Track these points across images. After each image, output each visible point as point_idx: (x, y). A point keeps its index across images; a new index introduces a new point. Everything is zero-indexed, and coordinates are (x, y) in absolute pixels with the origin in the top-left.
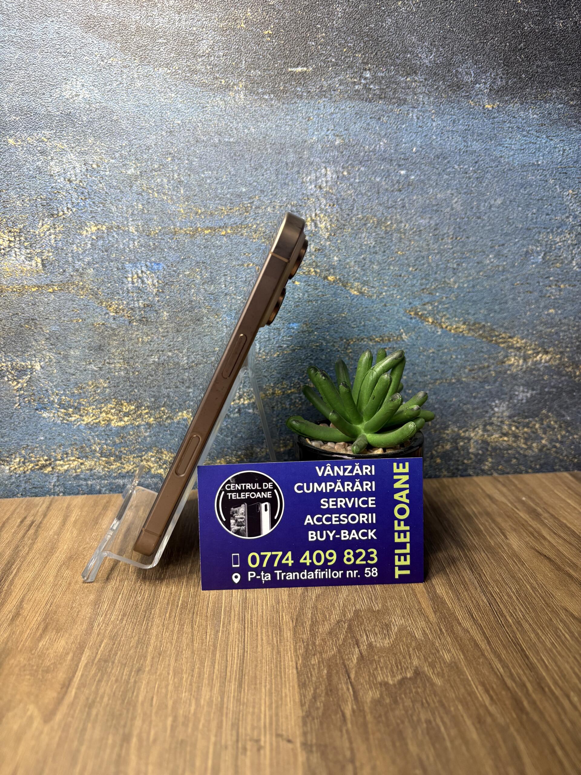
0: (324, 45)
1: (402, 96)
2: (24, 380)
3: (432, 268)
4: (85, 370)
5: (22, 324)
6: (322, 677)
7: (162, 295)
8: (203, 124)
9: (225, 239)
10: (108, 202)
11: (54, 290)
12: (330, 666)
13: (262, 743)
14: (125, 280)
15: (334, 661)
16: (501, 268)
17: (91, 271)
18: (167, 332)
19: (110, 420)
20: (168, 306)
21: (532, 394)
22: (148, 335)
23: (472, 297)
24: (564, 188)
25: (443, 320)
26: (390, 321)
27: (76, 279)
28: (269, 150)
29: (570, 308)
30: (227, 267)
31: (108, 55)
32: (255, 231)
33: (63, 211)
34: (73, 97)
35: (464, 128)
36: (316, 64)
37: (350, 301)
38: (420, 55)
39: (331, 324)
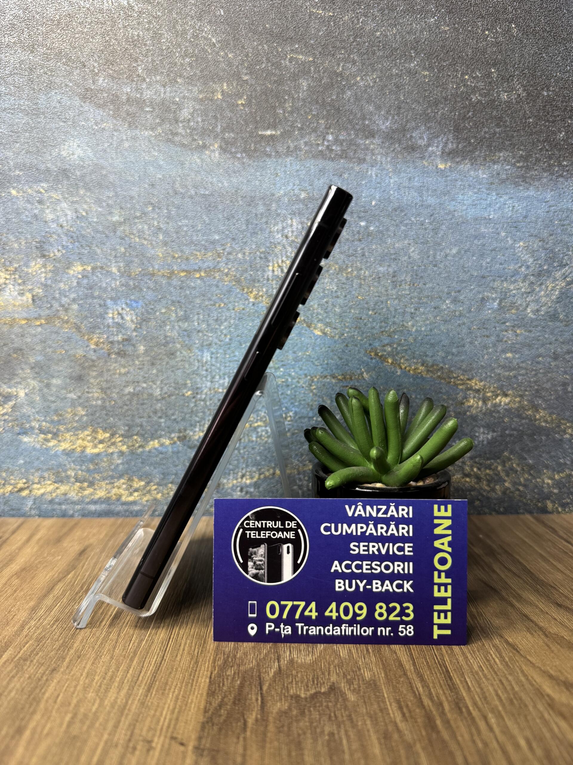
0: (291, 113)
1: (362, 156)
2: (10, 406)
3: (391, 312)
4: (66, 398)
5: (12, 354)
6: (233, 687)
7: (140, 330)
8: (181, 179)
9: (199, 281)
10: (94, 245)
11: (41, 324)
12: (244, 677)
13: (154, 745)
14: (106, 315)
15: (250, 673)
16: (457, 313)
17: (75, 307)
18: (143, 364)
19: (85, 447)
20: (145, 340)
21: (492, 436)
22: (124, 367)
23: (430, 340)
24: (515, 241)
25: (402, 361)
26: (351, 361)
27: (62, 314)
28: (241, 202)
29: (527, 352)
30: (200, 307)
31: (102, 121)
32: (227, 275)
33: (54, 253)
34: (69, 156)
35: (419, 184)
36: (284, 128)
37: (313, 341)
38: (377, 122)
39: (296, 362)
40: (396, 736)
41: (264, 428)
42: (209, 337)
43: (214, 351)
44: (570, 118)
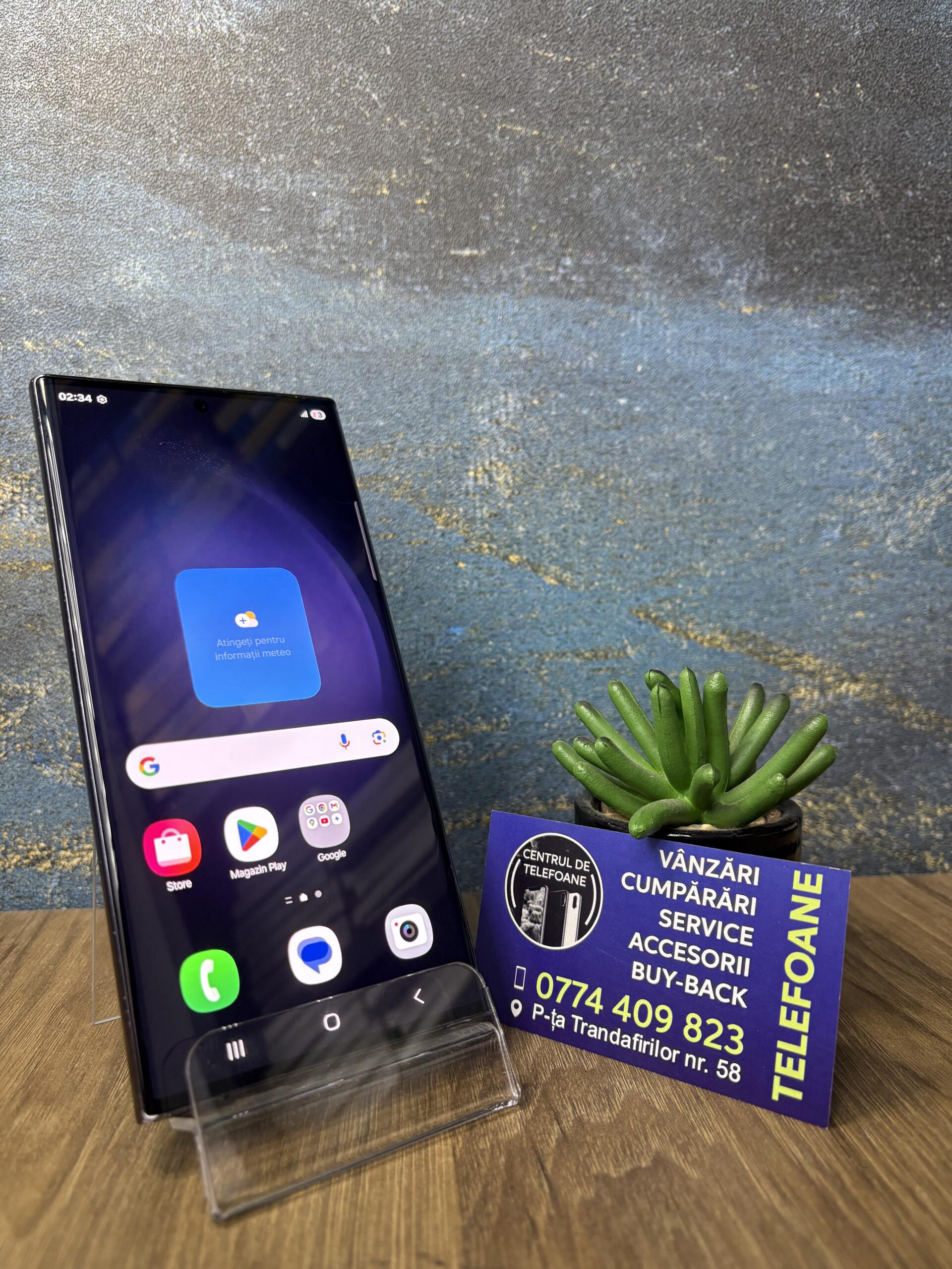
0: (504, 220)
1: (619, 292)
2: (18, 714)
3: (670, 544)
5: (22, 623)
6: (497, 1168)
8: (322, 326)
12: (510, 1152)
15: (517, 1144)
16: (777, 547)
23: (734, 591)
24: (865, 430)
25: (690, 626)
26: (607, 626)
28: (421, 366)
29: (887, 610)
31: (185, 226)
32: (398, 485)
34: (128, 284)
35: (713, 339)
36: (492, 245)
37: (543, 595)
38: (643, 238)
39: (514, 629)
41: (461, 743)
44: (949, 232)
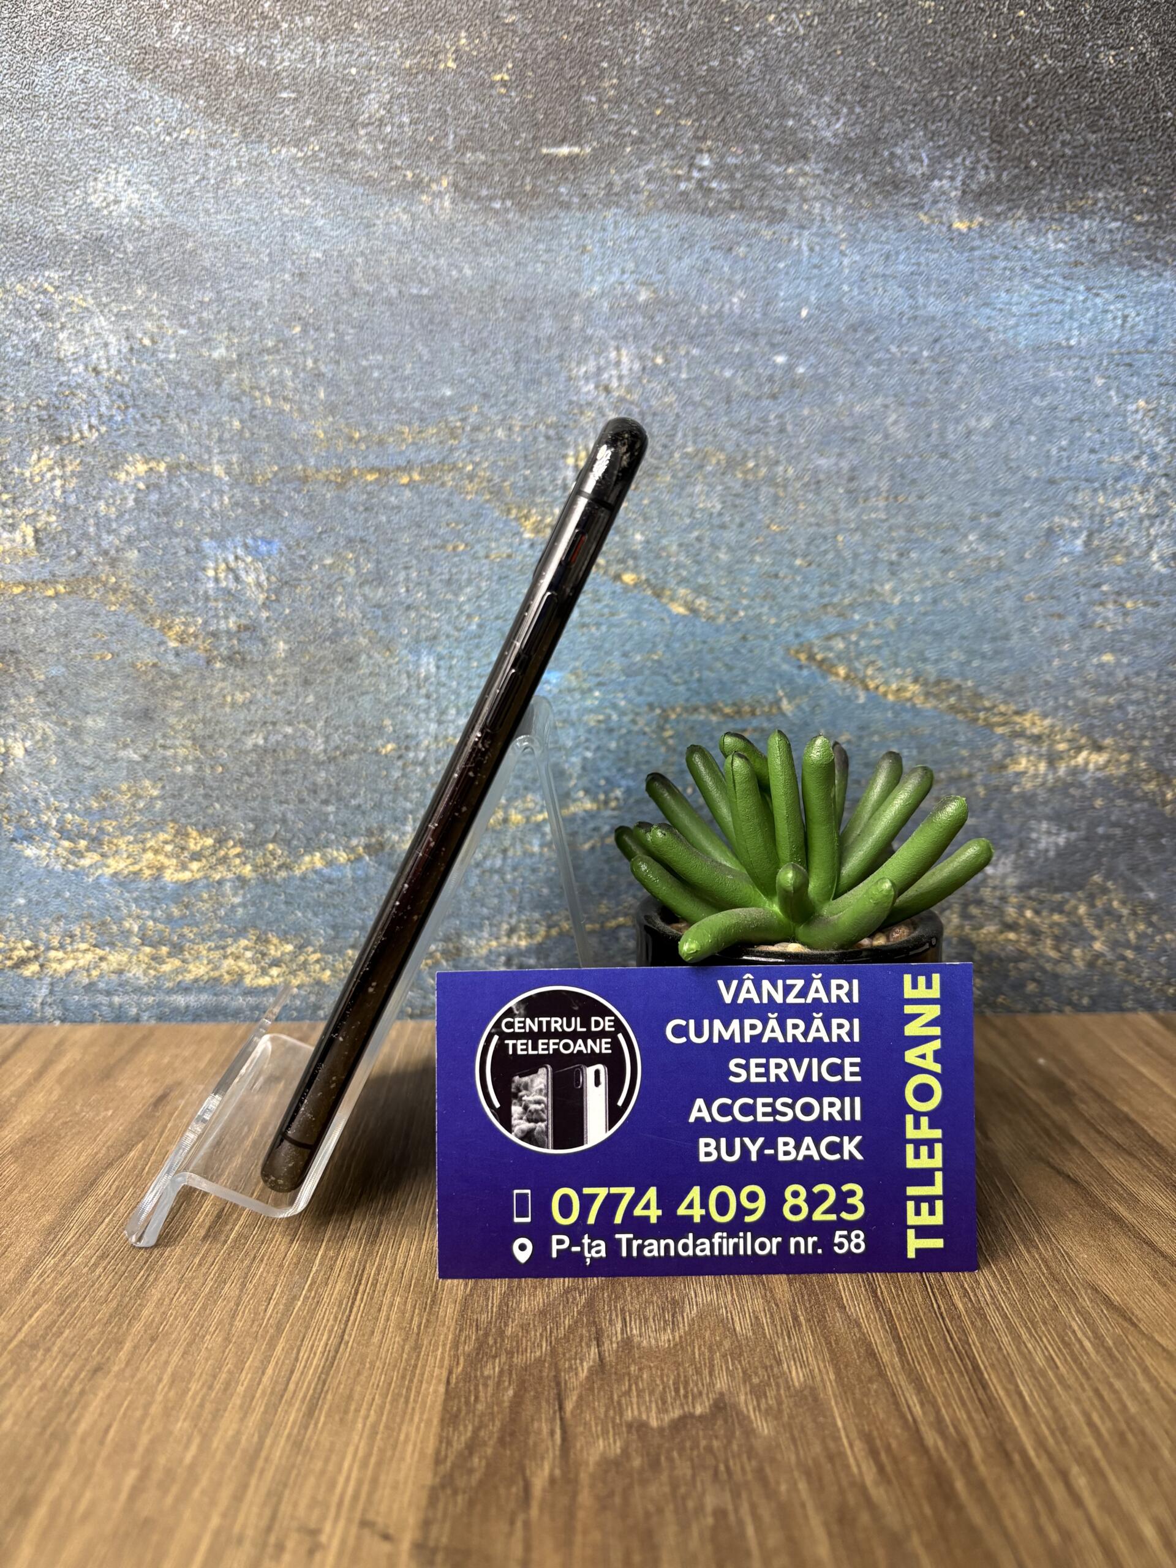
0: (616, 102)
1: (777, 204)
3: (845, 560)
4: (115, 760)
6: (499, 1404)
7: (275, 605)
8: (367, 261)
9: (408, 493)
11: (57, 594)
12: (524, 1382)
13: (323, 1538)
14: (200, 573)
15: (535, 1372)
16: (993, 564)
17: (133, 555)
18: (285, 683)
19: (161, 869)
20: (288, 628)
21: (1067, 839)
22: (244, 690)
23: (932, 623)
24: (1127, 396)
25: (869, 672)
26: (754, 672)
27: (104, 571)
28: (501, 313)
29: (1147, 652)
30: (410, 551)
31: (181, 122)
32: (471, 477)
33: (81, 432)
34: (108, 205)
35: (908, 269)
36: (598, 140)
37: (668, 628)
38: (814, 122)
39: (628, 676)
40: (865, 1518)
42: (432, 620)
43: (445, 652)
